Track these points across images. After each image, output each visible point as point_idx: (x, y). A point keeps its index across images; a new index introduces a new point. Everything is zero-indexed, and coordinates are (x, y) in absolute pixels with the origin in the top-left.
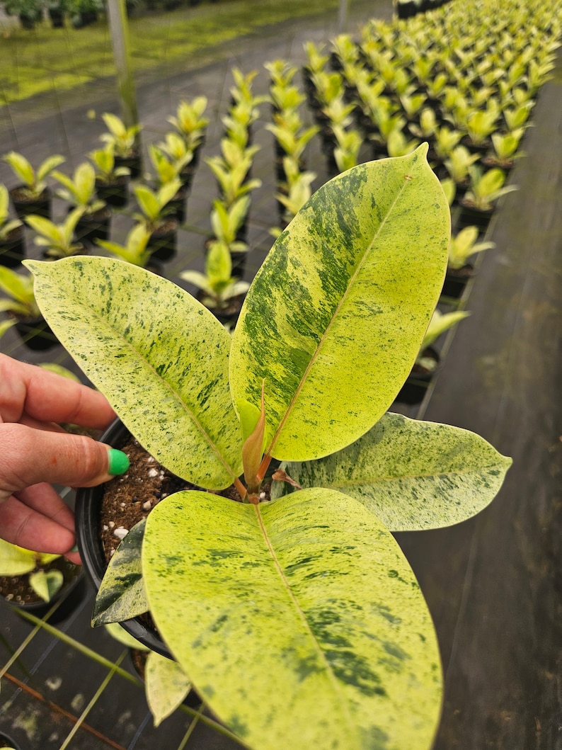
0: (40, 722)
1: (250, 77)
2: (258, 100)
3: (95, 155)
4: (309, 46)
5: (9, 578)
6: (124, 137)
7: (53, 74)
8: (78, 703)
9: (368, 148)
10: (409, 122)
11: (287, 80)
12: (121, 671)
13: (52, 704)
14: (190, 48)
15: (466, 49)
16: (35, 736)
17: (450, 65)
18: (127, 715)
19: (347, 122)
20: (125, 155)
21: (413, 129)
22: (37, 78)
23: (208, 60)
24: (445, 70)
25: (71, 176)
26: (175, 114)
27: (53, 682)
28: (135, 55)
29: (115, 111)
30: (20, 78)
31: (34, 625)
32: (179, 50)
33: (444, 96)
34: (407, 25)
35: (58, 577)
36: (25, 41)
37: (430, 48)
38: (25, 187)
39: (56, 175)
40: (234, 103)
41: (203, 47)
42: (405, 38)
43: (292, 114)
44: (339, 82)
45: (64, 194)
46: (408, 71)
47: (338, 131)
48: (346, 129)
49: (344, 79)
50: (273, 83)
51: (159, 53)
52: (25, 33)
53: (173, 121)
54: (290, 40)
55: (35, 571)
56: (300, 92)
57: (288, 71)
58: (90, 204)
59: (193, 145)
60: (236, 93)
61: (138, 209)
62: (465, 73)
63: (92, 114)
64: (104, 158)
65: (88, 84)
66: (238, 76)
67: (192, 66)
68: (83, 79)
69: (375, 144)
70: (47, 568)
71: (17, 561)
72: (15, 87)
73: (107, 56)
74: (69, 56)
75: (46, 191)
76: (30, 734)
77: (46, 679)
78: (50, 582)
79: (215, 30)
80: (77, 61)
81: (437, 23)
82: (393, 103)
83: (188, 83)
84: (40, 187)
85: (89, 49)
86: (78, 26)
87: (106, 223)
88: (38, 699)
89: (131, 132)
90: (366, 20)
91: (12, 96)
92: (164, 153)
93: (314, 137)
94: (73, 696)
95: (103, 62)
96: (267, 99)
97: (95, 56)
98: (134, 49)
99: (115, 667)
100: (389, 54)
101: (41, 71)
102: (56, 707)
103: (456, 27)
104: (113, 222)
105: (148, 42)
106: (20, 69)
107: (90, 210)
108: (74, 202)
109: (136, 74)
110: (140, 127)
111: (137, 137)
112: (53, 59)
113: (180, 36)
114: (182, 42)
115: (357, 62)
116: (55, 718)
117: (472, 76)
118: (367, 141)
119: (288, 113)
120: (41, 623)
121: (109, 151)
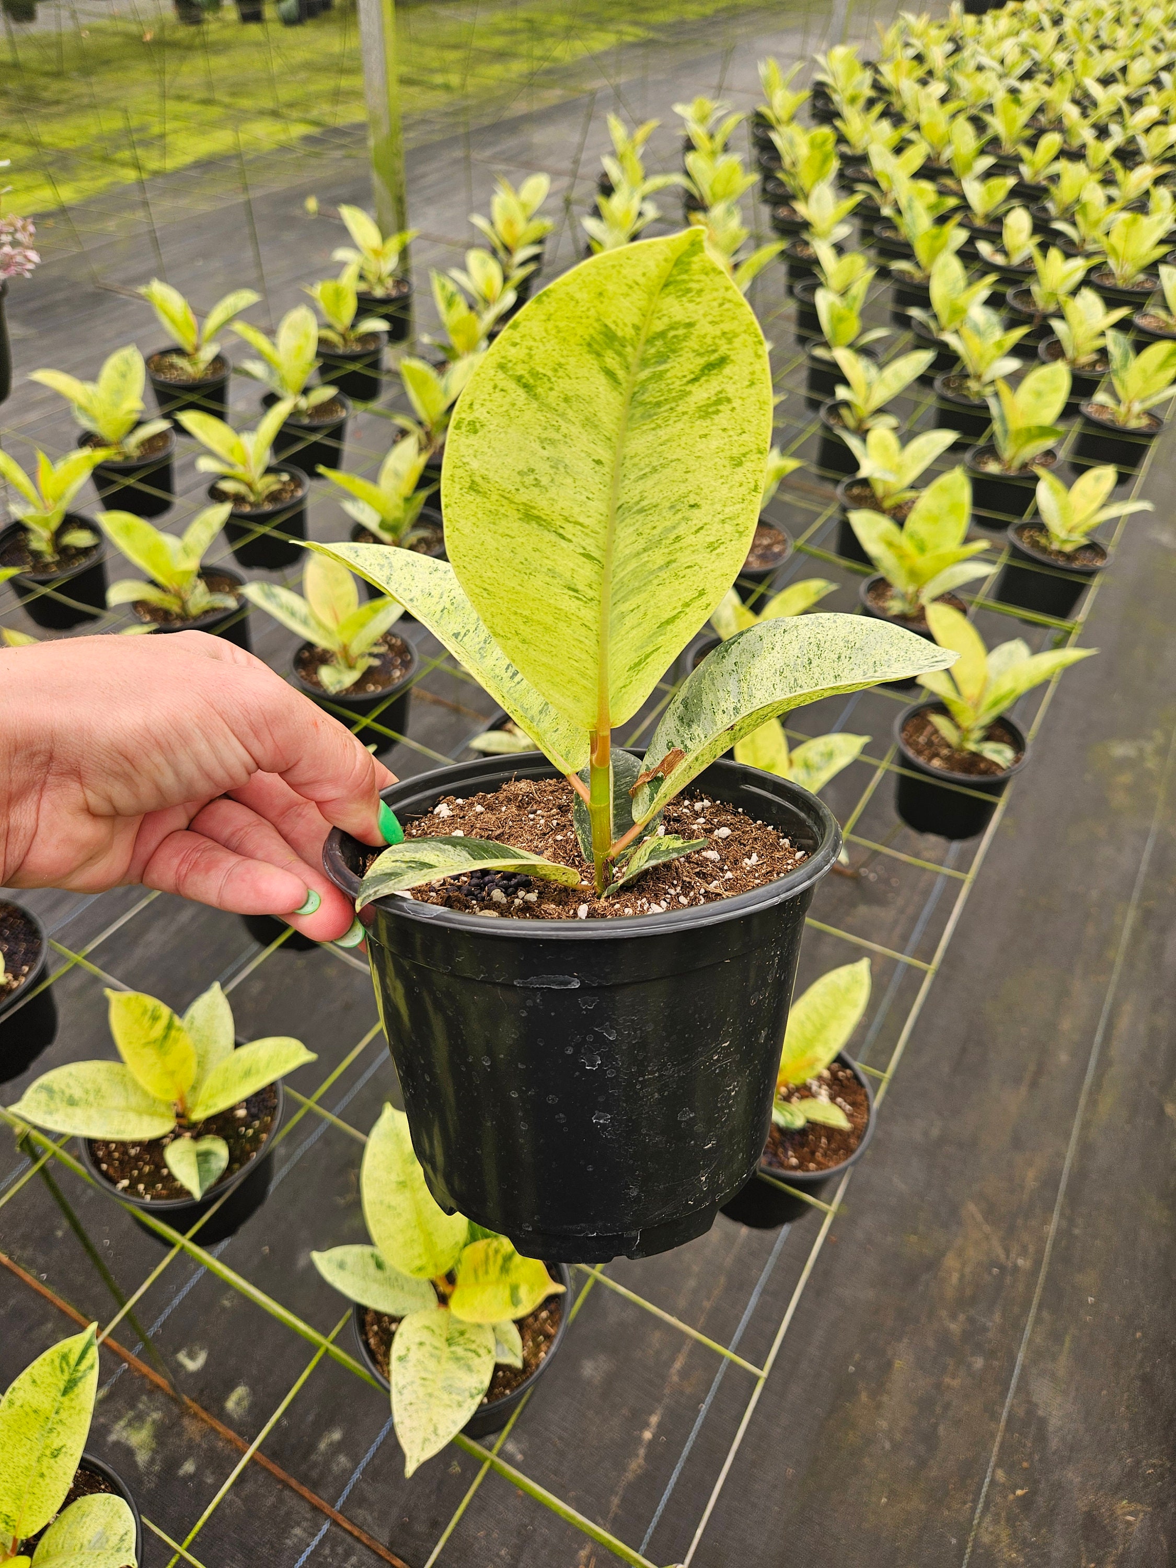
0: (162, 1434)
1: (641, 133)
2: (657, 181)
3: (320, 290)
4: (768, 69)
5: (123, 1146)
6: (377, 253)
7: (238, 118)
8: (238, 1403)
9: (886, 288)
10: (976, 234)
11: (719, 139)
12: (336, 1350)
13: (186, 1398)
14: (518, 68)
15: (1106, 81)
16: (152, 1461)
17: (1072, 113)
18: (336, 1436)
19: (843, 231)
20: (379, 292)
21: (984, 248)
22: (206, 127)
23: (553, 96)
24: (1058, 125)
25: (271, 333)
26: (485, 208)
27: (192, 1356)
28: (406, 81)
29: (360, 199)
30: (170, 126)
31: (170, 1244)
32: (494, 72)
33: (1055, 178)
34: (980, 22)
35: (220, 1150)
36: (185, 48)
37: (1028, 76)
38: (179, 351)
39: (239, 327)
40: (607, 189)
41: (546, 65)
42: (973, 53)
43: (729, 212)
44: (830, 145)
45: (256, 368)
46: (978, 124)
47: (823, 251)
48: (840, 249)
49: (842, 139)
50: (689, 146)
51: (454, 79)
52: (184, 33)
53: (479, 221)
54: (728, 54)
55: (176, 1135)
56: (747, 167)
57: (720, 120)
58: (306, 391)
59: (519, 274)
60: (610, 166)
61: (403, 405)
62: (1102, 132)
63: (312, 204)
64: (338, 294)
65: (308, 139)
66: (617, 129)
67: (520, 107)
68: (299, 130)
69: (901, 279)
70: (199, 1131)
71: (140, 1113)
72: (159, 142)
73: (345, 82)
74: (271, 81)
75: (219, 360)
76: (142, 1458)
77: (177, 1350)
78: (204, 1157)
79: (569, 33)
80: (285, 93)
81: (1046, 21)
82: (943, 192)
83: (510, 143)
84: (208, 353)
85: (312, 67)
86: (289, 21)
87: (337, 432)
88: (158, 1387)
89: (394, 244)
90: (893, 15)
91: (153, 163)
92: (462, 290)
93: (772, 260)
94: (230, 1387)
95: (337, 96)
96: (678, 179)
97: (325, 83)
98: (404, 70)
99: (325, 1343)
100: (938, 88)
101: (214, 112)
102: (195, 1407)
103: (1089, 30)
104: (350, 428)
105: (431, 56)
106: (172, 106)
107: (304, 403)
108: (274, 386)
109: (408, 123)
110: (411, 234)
111: (404, 254)
112: (238, 89)
113: (498, 42)
114: (501, 56)
115: (871, 103)
116: (192, 1428)
117: (1118, 137)
118: (883, 273)
119: (718, 211)
120: (183, 1241)
121: (349, 283)
